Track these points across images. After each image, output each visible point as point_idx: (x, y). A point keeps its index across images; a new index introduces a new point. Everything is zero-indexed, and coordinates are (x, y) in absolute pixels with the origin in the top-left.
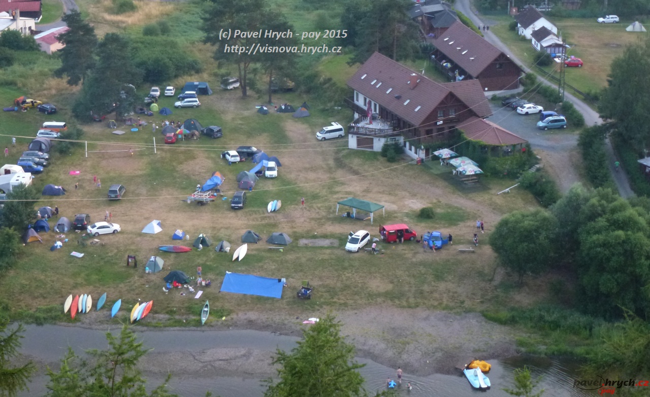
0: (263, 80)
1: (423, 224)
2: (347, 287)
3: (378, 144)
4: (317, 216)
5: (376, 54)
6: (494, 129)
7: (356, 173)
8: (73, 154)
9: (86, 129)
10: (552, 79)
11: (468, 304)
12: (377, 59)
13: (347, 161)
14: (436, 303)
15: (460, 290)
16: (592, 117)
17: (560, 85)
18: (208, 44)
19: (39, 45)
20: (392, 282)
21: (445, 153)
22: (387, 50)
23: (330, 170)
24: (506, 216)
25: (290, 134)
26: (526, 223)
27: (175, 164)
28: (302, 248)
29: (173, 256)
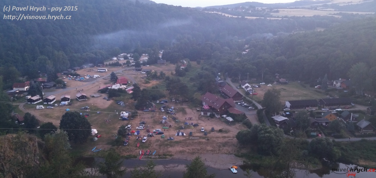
0: (181, 99)
1: (220, 133)
2: (202, 149)
3: (209, 114)
5: (208, 92)
6: (236, 110)
7: (203, 121)
8: (136, 117)
9: (138, 111)
10: (250, 98)
11: (231, 152)
12: (208, 94)
13: (201, 118)
14: (223, 152)
15: (229, 149)
16: (260, 107)
17: (252, 99)
18: (167, 91)
19: (127, 92)
20: (213, 147)
21: (225, 116)
22: (210, 92)
23: (197, 120)
24: (239, 131)
25: (187, 112)
26: (245, 132)
27: (159, 119)
28: (190, 139)
29: (159, 142)
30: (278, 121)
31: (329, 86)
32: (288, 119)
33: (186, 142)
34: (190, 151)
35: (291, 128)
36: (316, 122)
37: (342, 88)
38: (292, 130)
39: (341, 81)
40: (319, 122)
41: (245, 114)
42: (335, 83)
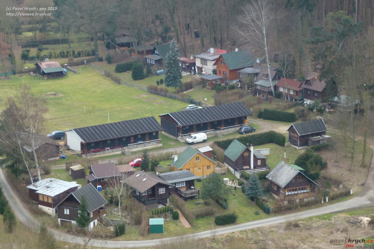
30: (48, 196)
31: (184, 74)
32: (79, 186)
35: (89, 214)
36: (160, 185)
37: (221, 77)
38: (93, 219)
39: (214, 54)
40: (169, 182)
42: (198, 63)
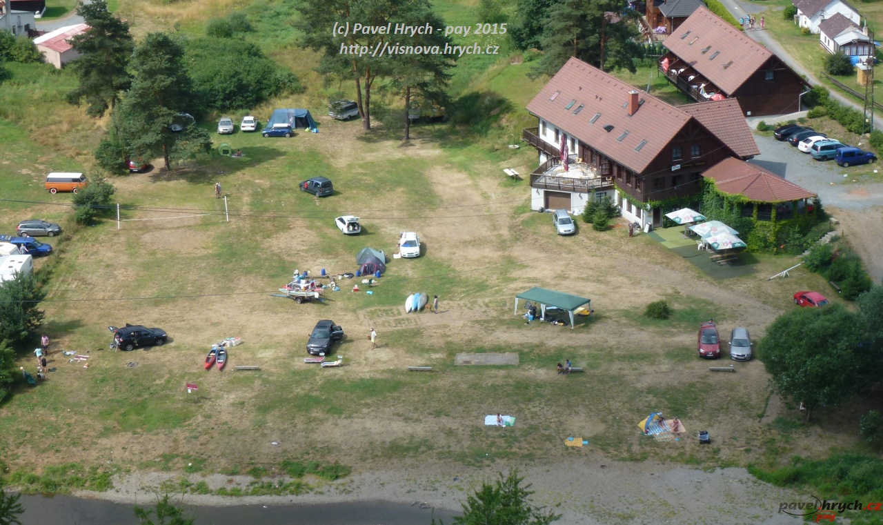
0: (396, 105)
1: (652, 329)
2: (533, 429)
3: (579, 203)
4: (484, 318)
5: (573, 60)
6: (762, 177)
7: (543, 248)
8: (99, 223)
9: (118, 184)
10: (855, 95)
11: (725, 454)
12: (575, 68)
13: (529, 231)
14: (674, 454)
15: (711, 432)
17: (866, 105)
18: (309, 50)
19: (42, 54)
20: (604, 421)
21: (684, 215)
22: (593, 57)
23: (502, 245)
24: (781, 314)
25: (439, 189)
26: (817, 323)
27: (258, 238)
28: (460, 368)
29: (257, 383)
33: (432, 383)
34: (459, 442)
41: (817, 204)
